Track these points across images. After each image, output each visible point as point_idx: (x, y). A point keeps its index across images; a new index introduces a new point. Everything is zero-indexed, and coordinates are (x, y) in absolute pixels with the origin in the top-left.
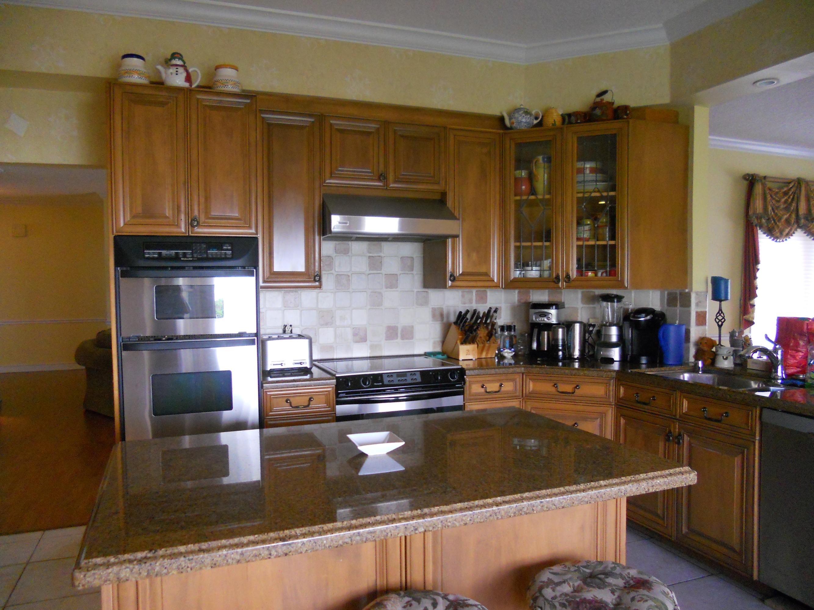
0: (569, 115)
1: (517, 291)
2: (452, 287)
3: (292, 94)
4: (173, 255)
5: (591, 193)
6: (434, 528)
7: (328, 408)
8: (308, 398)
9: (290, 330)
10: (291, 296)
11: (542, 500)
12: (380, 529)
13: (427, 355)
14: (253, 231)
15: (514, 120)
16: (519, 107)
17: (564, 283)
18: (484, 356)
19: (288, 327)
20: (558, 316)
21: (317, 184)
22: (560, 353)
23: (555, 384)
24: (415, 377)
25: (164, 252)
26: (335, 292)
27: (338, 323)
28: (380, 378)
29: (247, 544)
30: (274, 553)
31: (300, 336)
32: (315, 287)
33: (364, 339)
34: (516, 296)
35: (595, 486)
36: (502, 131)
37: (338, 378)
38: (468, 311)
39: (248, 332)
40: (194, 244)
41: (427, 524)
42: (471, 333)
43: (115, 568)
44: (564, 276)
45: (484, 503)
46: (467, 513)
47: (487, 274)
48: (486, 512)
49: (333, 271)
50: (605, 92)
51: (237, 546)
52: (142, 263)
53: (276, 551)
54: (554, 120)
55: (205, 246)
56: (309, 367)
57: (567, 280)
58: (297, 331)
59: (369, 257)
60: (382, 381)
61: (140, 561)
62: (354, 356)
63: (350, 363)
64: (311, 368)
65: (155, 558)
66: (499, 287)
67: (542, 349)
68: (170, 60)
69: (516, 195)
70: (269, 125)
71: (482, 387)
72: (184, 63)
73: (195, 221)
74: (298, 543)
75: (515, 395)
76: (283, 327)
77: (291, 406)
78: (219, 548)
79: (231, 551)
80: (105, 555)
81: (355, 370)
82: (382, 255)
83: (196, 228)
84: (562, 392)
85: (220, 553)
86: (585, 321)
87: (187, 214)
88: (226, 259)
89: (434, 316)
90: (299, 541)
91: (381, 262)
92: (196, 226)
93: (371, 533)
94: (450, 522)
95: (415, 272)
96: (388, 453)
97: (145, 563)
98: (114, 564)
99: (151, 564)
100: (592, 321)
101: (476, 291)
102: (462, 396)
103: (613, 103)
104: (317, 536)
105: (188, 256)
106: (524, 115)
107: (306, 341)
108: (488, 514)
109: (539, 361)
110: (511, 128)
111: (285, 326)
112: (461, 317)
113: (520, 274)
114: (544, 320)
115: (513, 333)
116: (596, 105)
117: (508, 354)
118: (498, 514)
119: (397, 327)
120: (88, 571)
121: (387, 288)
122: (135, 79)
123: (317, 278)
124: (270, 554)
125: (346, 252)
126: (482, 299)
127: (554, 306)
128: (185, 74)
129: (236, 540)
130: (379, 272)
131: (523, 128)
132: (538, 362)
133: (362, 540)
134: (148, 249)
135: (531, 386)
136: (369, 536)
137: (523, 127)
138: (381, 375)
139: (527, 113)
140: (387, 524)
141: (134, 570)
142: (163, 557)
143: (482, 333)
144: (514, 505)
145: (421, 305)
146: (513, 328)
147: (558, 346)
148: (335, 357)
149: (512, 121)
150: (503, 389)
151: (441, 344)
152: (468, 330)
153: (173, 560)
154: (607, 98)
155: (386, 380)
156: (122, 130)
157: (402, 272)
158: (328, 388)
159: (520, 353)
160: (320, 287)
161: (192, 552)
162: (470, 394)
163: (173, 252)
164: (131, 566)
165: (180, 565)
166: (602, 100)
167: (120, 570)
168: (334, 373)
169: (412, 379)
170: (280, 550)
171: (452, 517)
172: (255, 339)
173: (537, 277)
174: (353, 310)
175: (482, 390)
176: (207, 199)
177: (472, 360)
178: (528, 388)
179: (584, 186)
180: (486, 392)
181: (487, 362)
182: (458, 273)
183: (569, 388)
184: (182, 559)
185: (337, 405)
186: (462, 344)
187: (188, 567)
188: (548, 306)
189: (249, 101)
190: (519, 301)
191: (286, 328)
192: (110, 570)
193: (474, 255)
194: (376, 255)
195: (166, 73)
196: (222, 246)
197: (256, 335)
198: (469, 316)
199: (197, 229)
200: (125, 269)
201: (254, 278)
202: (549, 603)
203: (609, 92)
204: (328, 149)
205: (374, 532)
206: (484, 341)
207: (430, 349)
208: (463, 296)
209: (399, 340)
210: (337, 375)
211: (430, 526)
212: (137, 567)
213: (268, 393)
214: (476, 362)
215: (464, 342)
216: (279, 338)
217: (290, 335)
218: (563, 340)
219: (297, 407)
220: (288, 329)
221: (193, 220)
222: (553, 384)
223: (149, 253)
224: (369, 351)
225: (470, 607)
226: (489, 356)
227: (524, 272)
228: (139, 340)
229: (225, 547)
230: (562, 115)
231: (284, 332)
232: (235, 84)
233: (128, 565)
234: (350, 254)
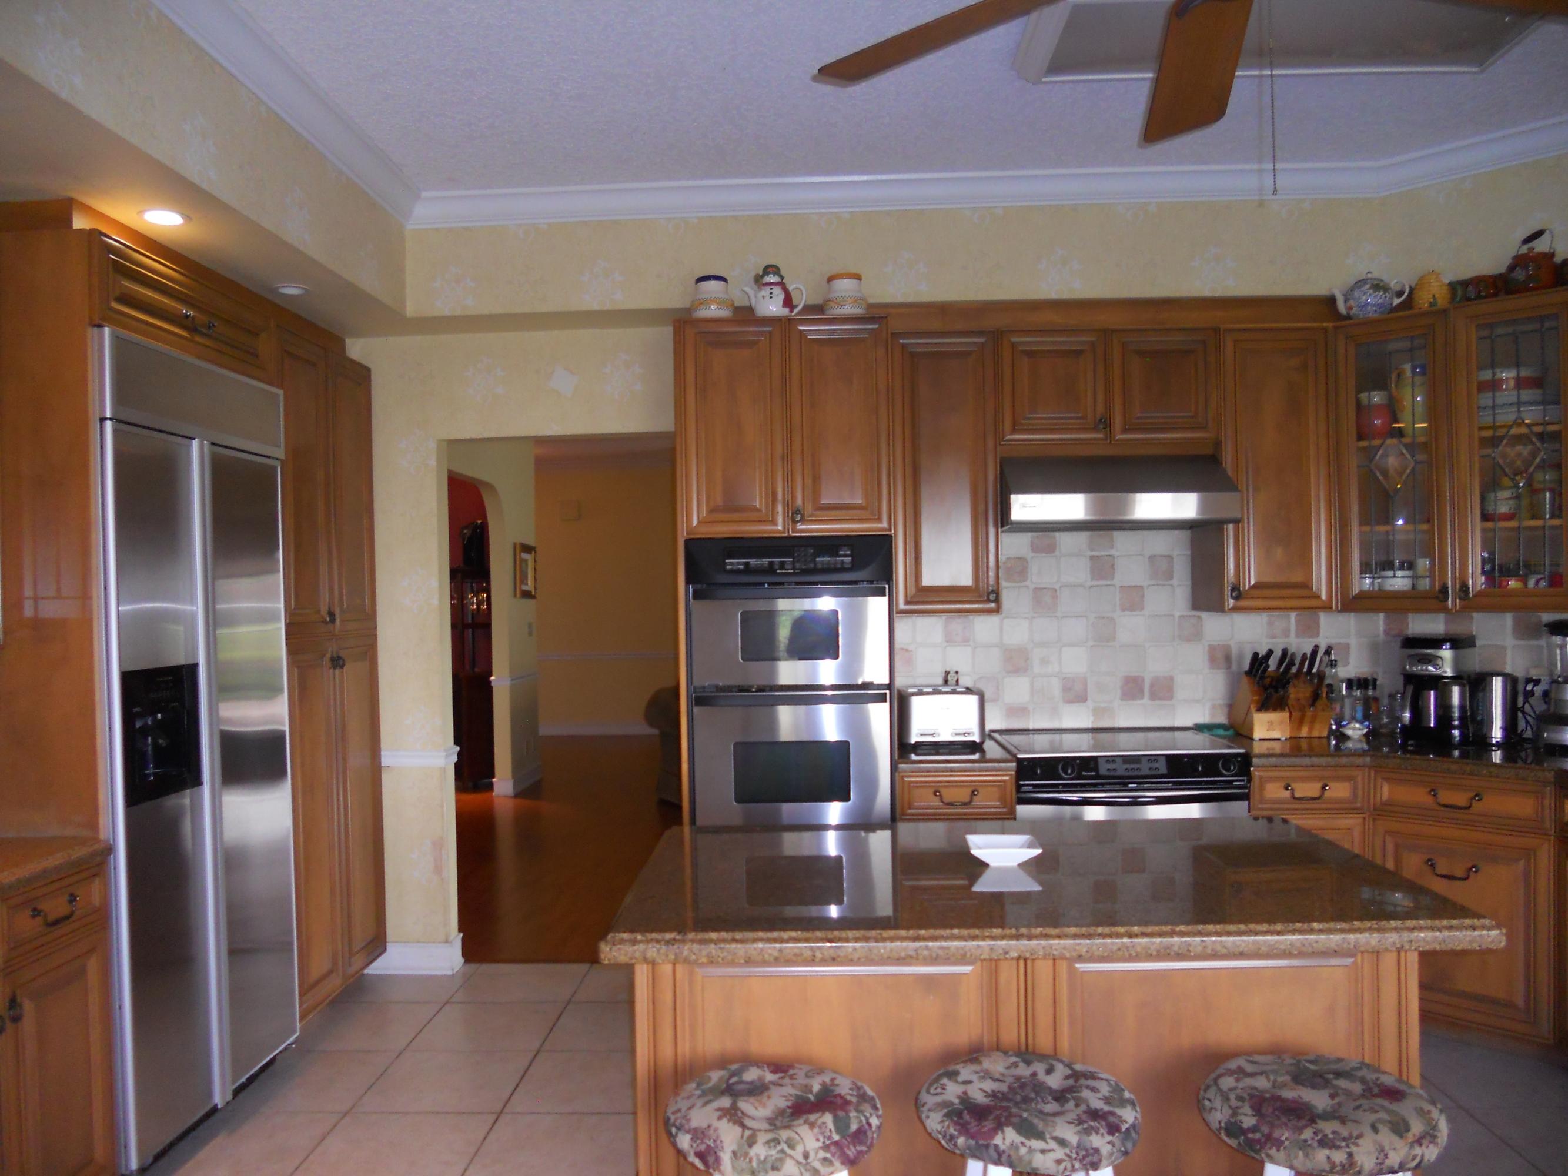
0: (1465, 284)
1: (1382, 615)
2: (1235, 609)
3: (951, 302)
4: (766, 565)
5: (1511, 427)
6: (1032, 954)
7: (1004, 808)
8: (970, 790)
9: (955, 679)
10: (958, 624)
11: (1204, 939)
12: (955, 945)
13: (1199, 728)
14: (885, 525)
15: (1352, 303)
16: (1364, 277)
17: (1458, 601)
18: (1304, 732)
19: (952, 674)
20: (1456, 662)
21: (990, 443)
22: (1456, 733)
23: (1433, 790)
24: (1156, 765)
25: (753, 561)
26: (1033, 617)
27: (1037, 669)
28: (1092, 765)
29: (787, 941)
30: (818, 955)
31: (969, 691)
32: (989, 611)
33: (1082, 698)
34: (1381, 622)
35: (1303, 929)
36: (1329, 325)
37: (1020, 761)
38: (1270, 652)
39: (876, 682)
40: (796, 549)
41: (1022, 948)
42: (1277, 692)
43: (641, 945)
44: (1458, 587)
45: (1111, 931)
46: (1082, 941)
47: (1306, 585)
48: (1112, 944)
49: (1028, 583)
50: (1538, 235)
51: (775, 940)
52: (722, 578)
53: (821, 953)
54: (1434, 296)
55: (812, 551)
56: (978, 741)
57: (1462, 595)
58: (966, 681)
59: (1092, 558)
60: (1096, 769)
61: (668, 942)
62: (1065, 726)
63: (1057, 737)
64: (982, 743)
65: (683, 941)
66: (1331, 608)
67: (1425, 724)
68: (762, 277)
69: (1360, 437)
70: (913, 355)
71: (1287, 789)
72: (782, 278)
73: (797, 514)
74: (848, 947)
75: (1353, 806)
76: (944, 675)
77: (942, 802)
78: (755, 940)
79: (768, 945)
80: (632, 931)
81: (1065, 748)
82: (1113, 552)
83: (799, 524)
84: (1447, 806)
85: (755, 945)
86: (1520, 673)
87: (786, 505)
88: (842, 570)
89: (1213, 660)
90: (850, 944)
91: (1113, 566)
92: (799, 521)
93: (942, 948)
94: (1056, 950)
95: (1175, 582)
96: (1019, 865)
97: (673, 945)
98: (641, 942)
99: (679, 948)
100: (1534, 674)
101: (1297, 615)
102: (1246, 803)
103: (1552, 255)
104: (872, 942)
105: (786, 566)
106: (1371, 291)
107: (974, 699)
108: (1115, 948)
109: (1412, 745)
110: (1349, 317)
111: (947, 673)
112: (1258, 662)
113: (1372, 583)
114: (1427, 670)
115: (1370, 693)
116: (1519, 261)
117: (1355, 731)
118: (1130, 949)
119: (1143, 680)
120: (614, 944)
121: (1123, 610)
122: (713, 311)
123: (992, 597)
124: (814, 956)
125: (1050, 549)
126: (1310, 628)
127: (1448, 644)
128: (782, 296)
129: (775, 934)
130: (1109, 582)
131: (1370, 315)
132: (1409, 748)
133: (931, 956)
134: (730, 557)
135: (1386, 791)
136: (941, 953)
137: (1371, 313)
138: (1095, 759)
139: (1379, 286)
140: (966, 941)
141: (662, 951)
142: (693, 941)
143: (1297, 692)
144: (1158, 940)
145: (1188, 640)
146: (1371, 683)
147: (1451, 719)
148: (1031, 727)
149: (1348, 304)
150: (1327, 794)
151: (1226, 710)
152: (1271, 686)
153: (703, 946)
154: (1541, 246)
155: (1103, 769)
156: (696, 388)
157: (1152, 582)
158: (1003, 775)
159: (1383, 731)
160: (997, 610)
161: (724, 941)
162: (1262, 800)
163: (766, 561)
164: (658, 946)
165: (711, 952)
166: (1531, 249)
167: (646, 949)
168: (1015, 751)
169: (1150, 769)
170: (826, 953)
171: (1059, 944)
172: (886, 694)
173: (1405, 588)
174: (1064, 649)
175: (1287, 794)
176: (816, 479)
177: (1279, 739)
178: (1379, 795)
179: (1494, 414)
180: (1294, 798)
181: (1310, 745)
182: (1247, 583)
183: (1460, 798)
184: (713, 946)
185: (1019, 804)
186: (1259, 710)
187: (719, 957)
188: (1436, 642)
189: (877, 326)
190: (1387, 632)
191: (949, 676)
192: (636, 947)
193: (1279, 552)
194: (1103, 553)
195: (756, 297)
196: (837, 552)
197: (889, 686)
198: (1273, 663)
199: (800, 527)
200: (699, 586)
201: (885, 600)
202: (1222, 1095)
203: (1547, 232)
204: (1008, 387)
205: (948, 948)
206: (1304, 707)
207: (1204, 718)
208: (1270, 624)
209: (1146, 700)
210: (1020, 756)
211: (1027, 951)
212: (663, 947)
213: (906, 779)
214: (1288, 744)
215: (1264, 706)
216: (936, 692)
217: (952, 688)
218: (1462, 707)
219: (950, 804)
220: (952, 678)
221: (797, 511)
222: (1429, 789)
223: (731, 564)
224: (1092, 718)
225: (1097, 1081)
226: (1315, 734)
227: (1380, 580)
228: (717, 691)
229: (761, 940)
230: (1450, 284)
231: (946, 682)
232: (856, 301)
233: (655, 944)
234: (1057, 553)
